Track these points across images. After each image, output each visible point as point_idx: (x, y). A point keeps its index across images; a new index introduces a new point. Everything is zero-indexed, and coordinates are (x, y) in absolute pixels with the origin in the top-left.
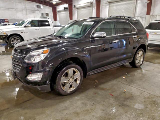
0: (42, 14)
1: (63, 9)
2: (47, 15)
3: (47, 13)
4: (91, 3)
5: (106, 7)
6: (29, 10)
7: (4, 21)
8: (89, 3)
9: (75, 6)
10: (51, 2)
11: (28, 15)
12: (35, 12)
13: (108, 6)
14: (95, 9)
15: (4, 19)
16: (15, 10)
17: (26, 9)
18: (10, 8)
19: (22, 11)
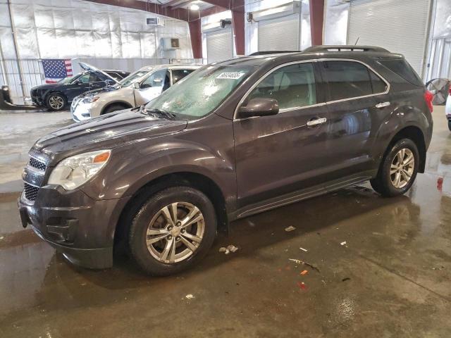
0: (163, 41)
1: (219, 25)
2: (174, 43)
3: (174, 37)
5: (339, 15)
6: (126, 32)
7: (64, 63)
8: (292, 6)
9: (251, 15)
10: (185, 7)
11: (123, 46)
12: (143, 37)
14: (308, 21)
15: (64, 60)
16: (92, 34)
17: (120, 31)
18: (77, 30)
19: (108, 35)
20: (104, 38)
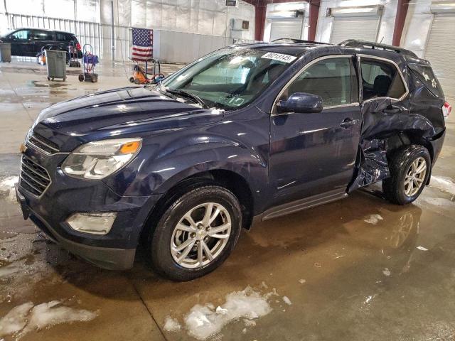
0: (233, 22)
2: (245, 25)
4: (381, 9)
6: (203, 9)
7: (149, 33)
9: (330, 11)
11: (199, 23)
12: (216, 16)
13: (429, 21)
15: (150, 30)
16: (176, 9)
17: (198, 8)
18: (164, 4)
19: (188, 11)
20: (185, 13)
